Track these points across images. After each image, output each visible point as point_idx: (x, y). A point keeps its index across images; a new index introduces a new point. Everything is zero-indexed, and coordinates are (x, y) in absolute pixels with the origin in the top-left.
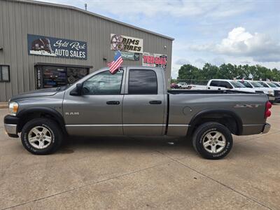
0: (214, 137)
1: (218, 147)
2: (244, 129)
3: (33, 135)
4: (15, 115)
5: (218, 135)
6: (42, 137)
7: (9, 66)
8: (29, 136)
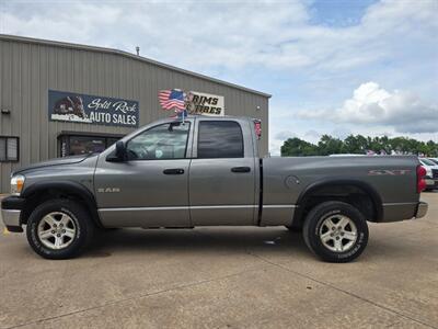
0: (338, 225)
1: (345, 242)
2: (385, 211)
3: (47, 227)
4: (18, 194)
5: (344, 221)
6: (59, 230)
7: (18, 138)
8: (40, 228)
